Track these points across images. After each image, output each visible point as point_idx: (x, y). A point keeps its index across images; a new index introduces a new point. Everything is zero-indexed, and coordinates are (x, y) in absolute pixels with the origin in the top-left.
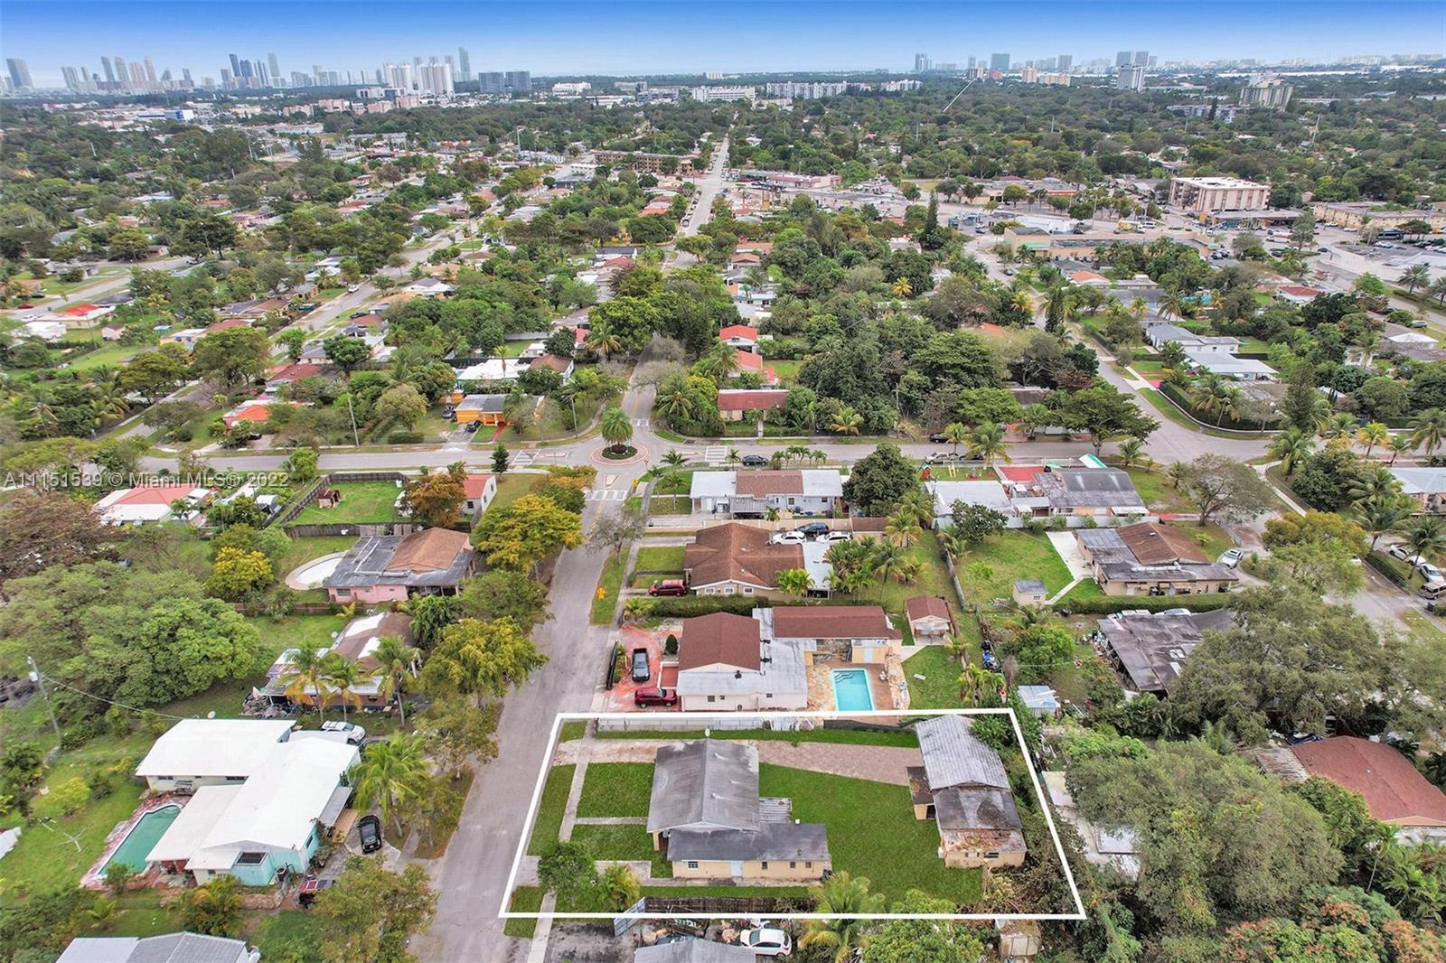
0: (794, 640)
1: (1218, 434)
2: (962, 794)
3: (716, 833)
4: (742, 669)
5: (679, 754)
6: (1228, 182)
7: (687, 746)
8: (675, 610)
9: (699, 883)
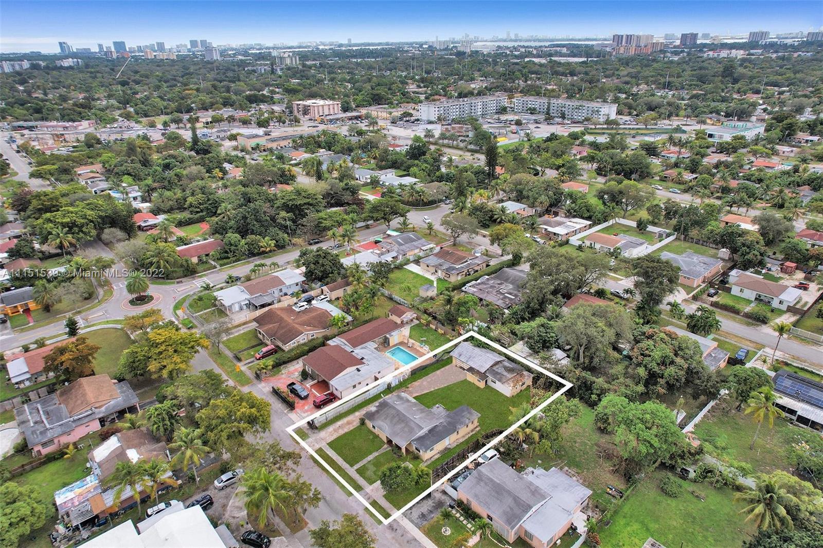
0: (363, 345)
1: (422, 210)
2: (494, 368)
3: (430, 431)
4: (358, 367)
5: (377, 412)
6: (321, 102)
7: (377, 407)
8: (286, 359)
9: (436, 457)
